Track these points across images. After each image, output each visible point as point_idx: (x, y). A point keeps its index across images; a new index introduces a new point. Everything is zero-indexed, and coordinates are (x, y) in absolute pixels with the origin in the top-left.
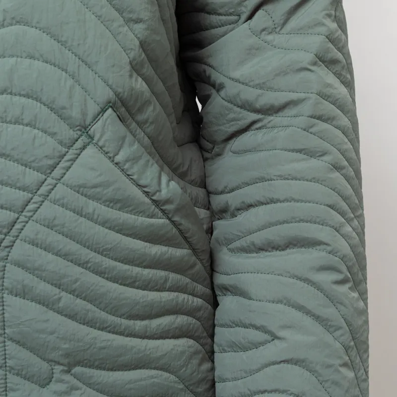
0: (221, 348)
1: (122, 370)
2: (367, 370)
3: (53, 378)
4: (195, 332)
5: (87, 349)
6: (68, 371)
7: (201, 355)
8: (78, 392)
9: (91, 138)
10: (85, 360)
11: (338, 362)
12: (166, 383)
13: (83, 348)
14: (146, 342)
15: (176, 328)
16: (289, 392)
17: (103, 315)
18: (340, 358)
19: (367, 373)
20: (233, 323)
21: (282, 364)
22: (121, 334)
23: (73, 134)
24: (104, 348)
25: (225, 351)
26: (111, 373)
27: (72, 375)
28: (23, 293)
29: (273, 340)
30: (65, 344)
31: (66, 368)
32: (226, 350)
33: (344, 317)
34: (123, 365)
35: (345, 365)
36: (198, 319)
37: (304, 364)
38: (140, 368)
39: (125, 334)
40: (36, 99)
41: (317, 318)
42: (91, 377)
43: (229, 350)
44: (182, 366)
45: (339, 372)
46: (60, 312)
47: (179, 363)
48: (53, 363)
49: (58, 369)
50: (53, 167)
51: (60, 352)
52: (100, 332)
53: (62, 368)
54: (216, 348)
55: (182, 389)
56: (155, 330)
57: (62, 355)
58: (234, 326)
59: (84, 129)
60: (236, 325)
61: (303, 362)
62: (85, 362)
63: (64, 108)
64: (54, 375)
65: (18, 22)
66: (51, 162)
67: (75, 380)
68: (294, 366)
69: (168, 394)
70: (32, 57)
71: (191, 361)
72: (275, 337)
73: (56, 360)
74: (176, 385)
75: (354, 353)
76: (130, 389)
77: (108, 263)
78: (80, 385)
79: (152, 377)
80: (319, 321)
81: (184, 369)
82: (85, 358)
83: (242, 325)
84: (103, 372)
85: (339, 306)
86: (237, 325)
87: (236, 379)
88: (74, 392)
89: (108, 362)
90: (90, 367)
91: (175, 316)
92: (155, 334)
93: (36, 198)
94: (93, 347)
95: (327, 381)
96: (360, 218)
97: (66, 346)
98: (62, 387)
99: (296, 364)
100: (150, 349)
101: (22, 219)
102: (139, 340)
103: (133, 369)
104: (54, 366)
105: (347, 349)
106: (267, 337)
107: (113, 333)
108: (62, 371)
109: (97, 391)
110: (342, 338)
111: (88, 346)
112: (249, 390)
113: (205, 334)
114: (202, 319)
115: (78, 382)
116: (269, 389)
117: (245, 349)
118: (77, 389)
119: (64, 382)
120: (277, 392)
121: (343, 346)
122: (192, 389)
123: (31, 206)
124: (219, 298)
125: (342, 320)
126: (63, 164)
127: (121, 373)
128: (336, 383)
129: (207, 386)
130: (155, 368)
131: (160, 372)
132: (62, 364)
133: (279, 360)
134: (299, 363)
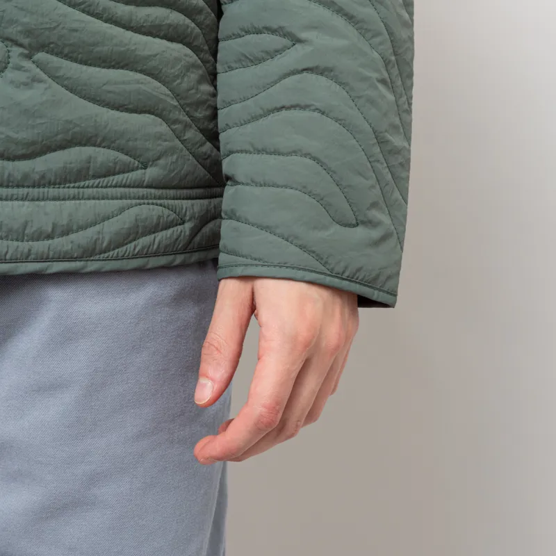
0: (226, 66)
1: (99, 66)
2: (410, 101)
3: (9, 63)
4: (194, 40)
5: (54, 28)
6: (29, 57)
7: (200, 72)
8: (42, 86)
10: (52, 43)
11: (375, 75)
12: (155, 93)
13: (48, 26)
14: (129, 34)
15: (170, 25)
16: (313, 108)
18: (378, 71)
19: (410, 104)
20: (242, 30)
21: (305, 74)
22: (97, 16)
24: (75, 30)
25: (231, 69)
26: (85, 68)
27: (34, 62)
29: (294, 44)
30: (25, 16)
31: (26, 52)
32: (232, 67)
33: (384, 21)
34: (100, 58)
35: (383, 81)
36: (198, 25)
37: (332, 74)
38: (122, 68)
39: (103, 19)
41: (350, 18)
42: (58, 68)
43: (237, 66)
44: (177, 77)
45: (376, 88)
47: (172, 71)
48: (10, 43)
49: (16, 51)
51: (19, 28)
52: (70, 9)
53: (21, 50)
54: (219, 67)
55: (176, 107)
56: (142, 21)
57: (21, 32)
58: (243, 33)
60: (246, 32)
61: (332, 71)
62: (52, 46)
64: (10, 60)
67: (38, 70)
68: (320, 77)
69: (157, 109)
71: (188, 74)
72: (297, 41)
73: (14, 37)
74: (169, 100)
75: (395, 71)
76: (110, 92)
78: (44, 76)
79: (138, 82)
80: (353, 22)
81: (178, 81)
82: (51, 41)
83: (254, 30)
84: (75, 65)
85: (379, 6)
86: (248, 32)
87: (245, 99)
88: (35, 84)
89: (81, 50)
90: (57, 55)
91: (168, 11)
92: (142, 26)
94: (61, 26)
95: (359, 97)
97: (26, 20)
98: (21, 77)
99: (322, 74)
100: (135, 44)
102: (122, 30)
103: (114, 67)
104: (11, 47)
105: (387, 63)
106: (286, 42)
107: (89, 13)
108: (21, 55)
109: (67, 88)
110: (382, 47)
111: (54, 24)
112: (262, 108)
113: (206, 48)
114: (203, 27)
115: (41, 73)
116: (288, 104)
117: (256, 61)
118: (40, 81)
119: (23, 69)
120: (297, 108)
121: (382, 58)
122: (188, 111)
124: (224, 7)
125: (382, 25)
127: (98, 69)
128: (372, 102)
129: (208, 113)
130: (141, 72)
131: (148, 78)
132: (21, 45)
133: (300, 68)
134: (326, 73)
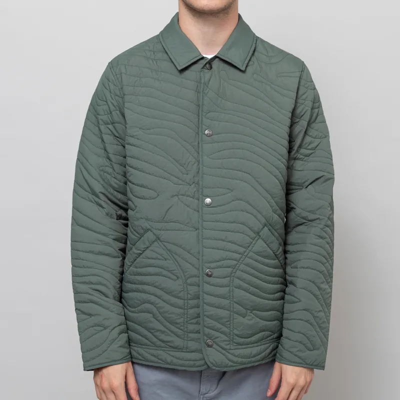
5: (257, 305)
9: (260, 236)
10: (257, 308)
16: (304, 320)
17: (261, 293)
21: (303, 311)
23: (255, 235)
28: (239, 287)
34: (267, 310)
39: (268, 299)
40: (244, 225)
46: (250, 293)
50: (249, 246)
51: (250, 306)
53: (250, 311)
58: (289, 294)
59: (258, 233)
63: (253, 227)
64: (247, 314)
65: (238, 200)
66: (248, 245)
70: (242, 211)
73: (248, 308)
77: (263, 276)
89: (263, 309)
93: (244, 257)
95: (315, 316)
96: (332, 260)
98: (250, 318)
101: (239, 263)
104: (248, 311)
107: (265, 299)
115: (254, 316)
118: (254, 318)
123: (242, 259)
126: (252, 245)
127: (266, 312)
130: (275, 311)
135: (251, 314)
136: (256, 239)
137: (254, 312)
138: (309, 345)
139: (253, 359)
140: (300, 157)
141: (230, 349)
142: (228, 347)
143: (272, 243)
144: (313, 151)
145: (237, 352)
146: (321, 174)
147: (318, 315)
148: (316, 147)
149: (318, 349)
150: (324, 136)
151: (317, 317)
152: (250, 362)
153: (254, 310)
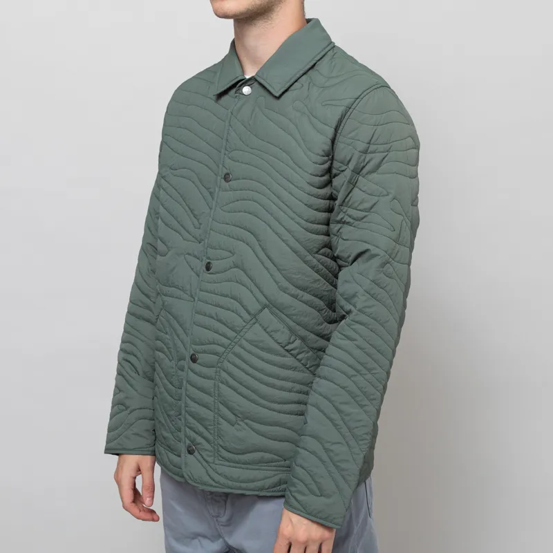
3: (236, 423)
5: (250, 412)
6: (243, 421)
8: (247, 431)
9: (257, 320)
15: (298, 411)
17: (258, 398)
23: (249, 317)
26: (261, 425)
28: (226, 383)
40: (237, 301)
42: (252, 425)
46: (240, 394)
50: (240, 331)
51: (239, 412)
59: (254, 316)
62: (249, 418)
63: (246, 306)
65: (237, 267)
66: (239, 329)
67: (245, 425)
70: (238, 282)
77: (260, 375)
78: (248, 428)
84: (258, 424)
88: (244, 430)
90: (251, 421)
91: (299, 405)
93: (233, 344)
97: (241, 409)
98: (240, 427)
101: (227, 351)
102: (276, 413)
123: (231, 347)
126: (245, 330)
132: (239, 417)
135: (240, 423)
136: (251, 322)
137: (246, 421)
138: (314, 487)
139: (244, 485)
140: (347, 221)
141: (213, 463)
142: (210, 459)
143: (276, 331)
144: (366, 214)
145: (221, 469)
146: (367, 246)
147: (331, 448)
148: (372, 208)
149: (328, 496)
150: (385, 193)
151: (331, 451)
152: (240, 488)
153: (247, 418)
